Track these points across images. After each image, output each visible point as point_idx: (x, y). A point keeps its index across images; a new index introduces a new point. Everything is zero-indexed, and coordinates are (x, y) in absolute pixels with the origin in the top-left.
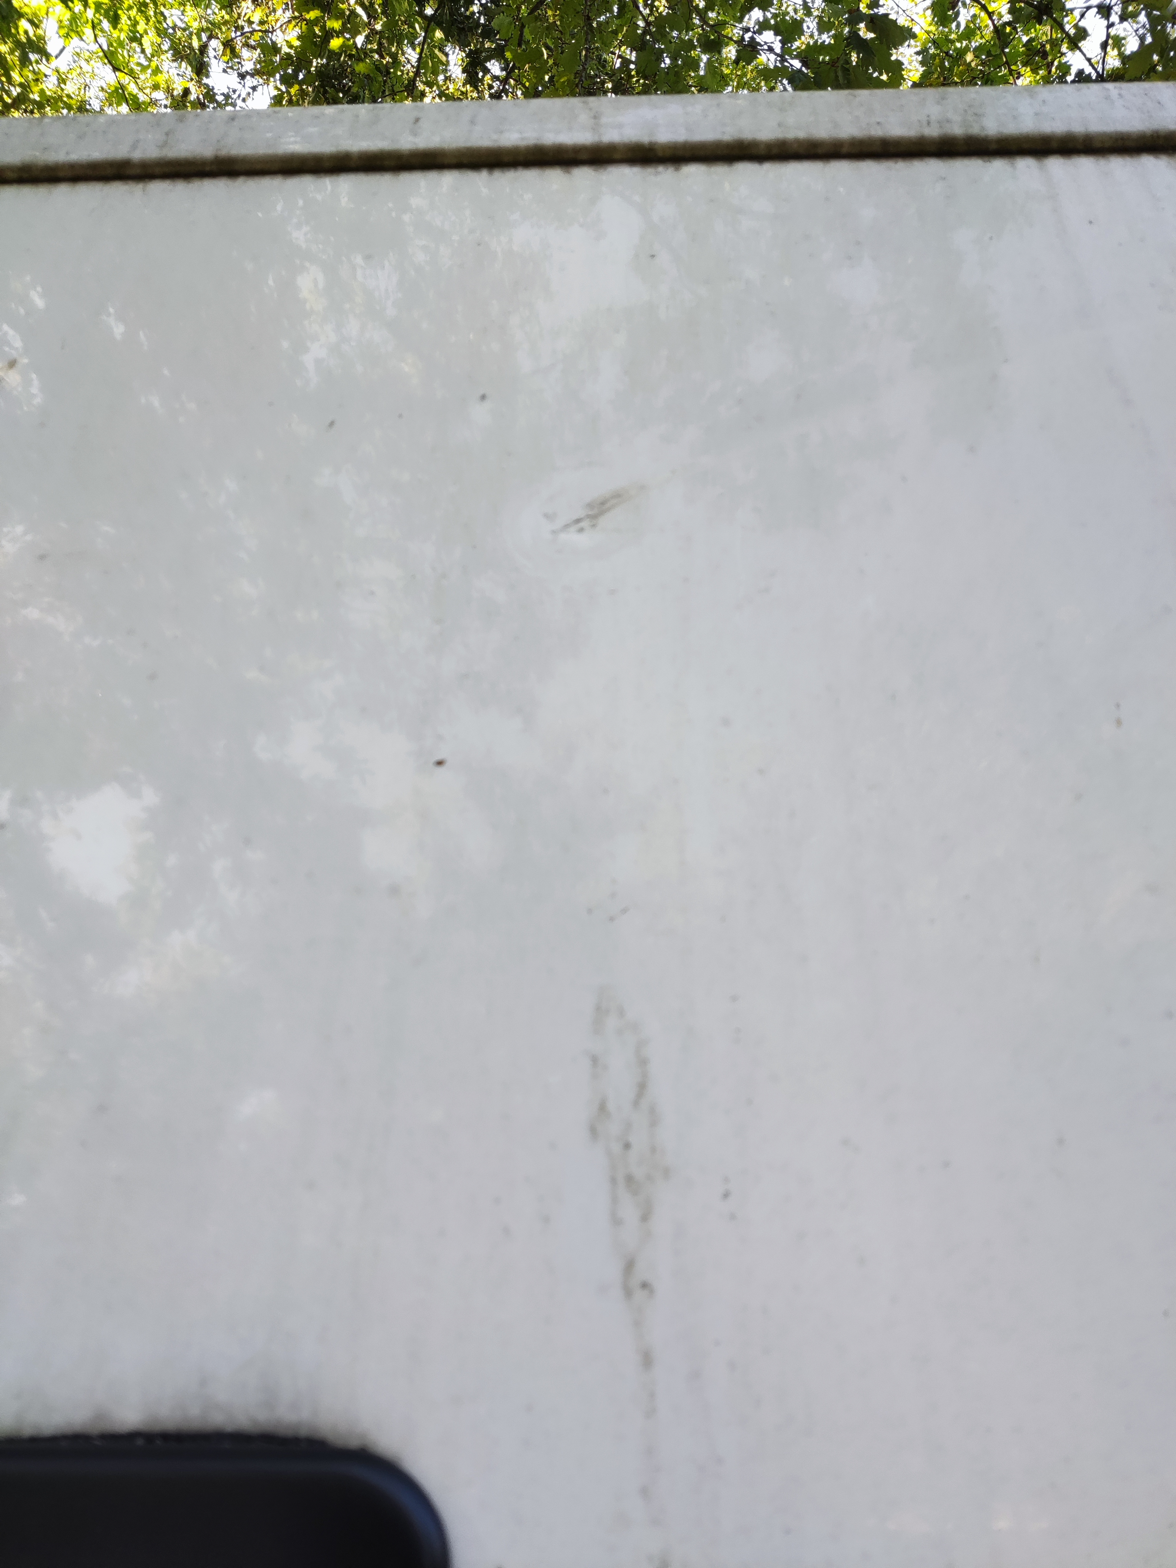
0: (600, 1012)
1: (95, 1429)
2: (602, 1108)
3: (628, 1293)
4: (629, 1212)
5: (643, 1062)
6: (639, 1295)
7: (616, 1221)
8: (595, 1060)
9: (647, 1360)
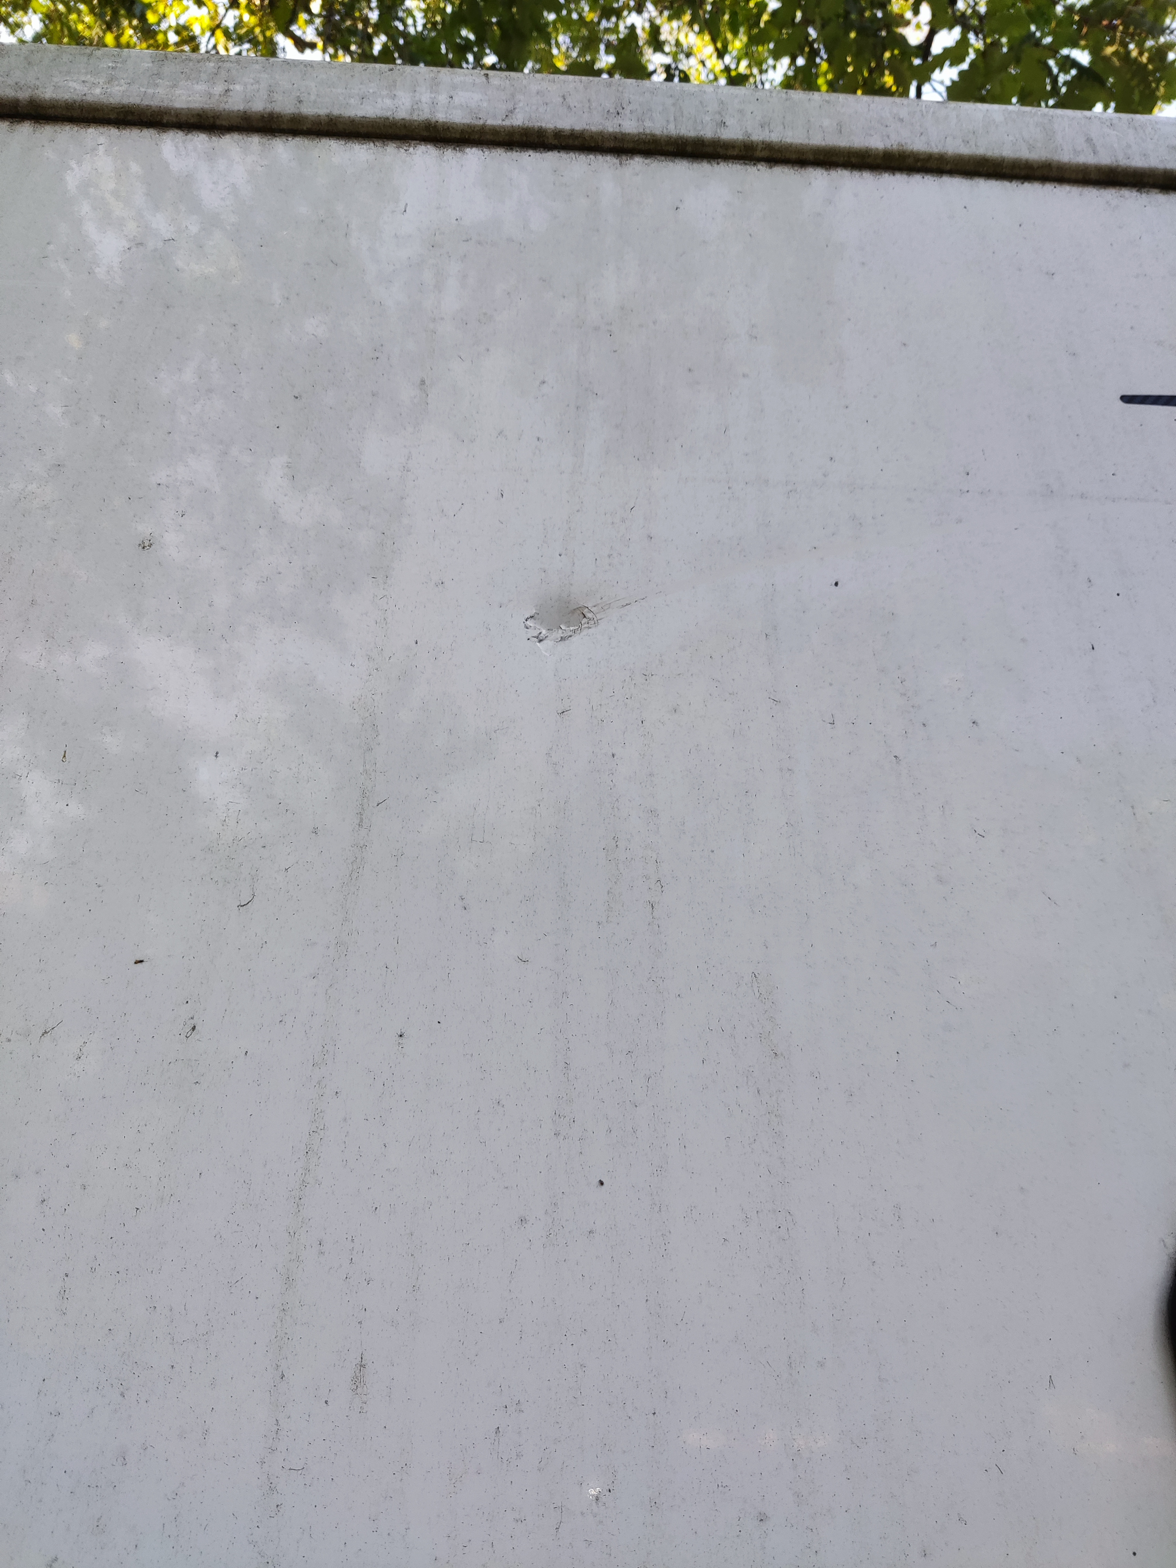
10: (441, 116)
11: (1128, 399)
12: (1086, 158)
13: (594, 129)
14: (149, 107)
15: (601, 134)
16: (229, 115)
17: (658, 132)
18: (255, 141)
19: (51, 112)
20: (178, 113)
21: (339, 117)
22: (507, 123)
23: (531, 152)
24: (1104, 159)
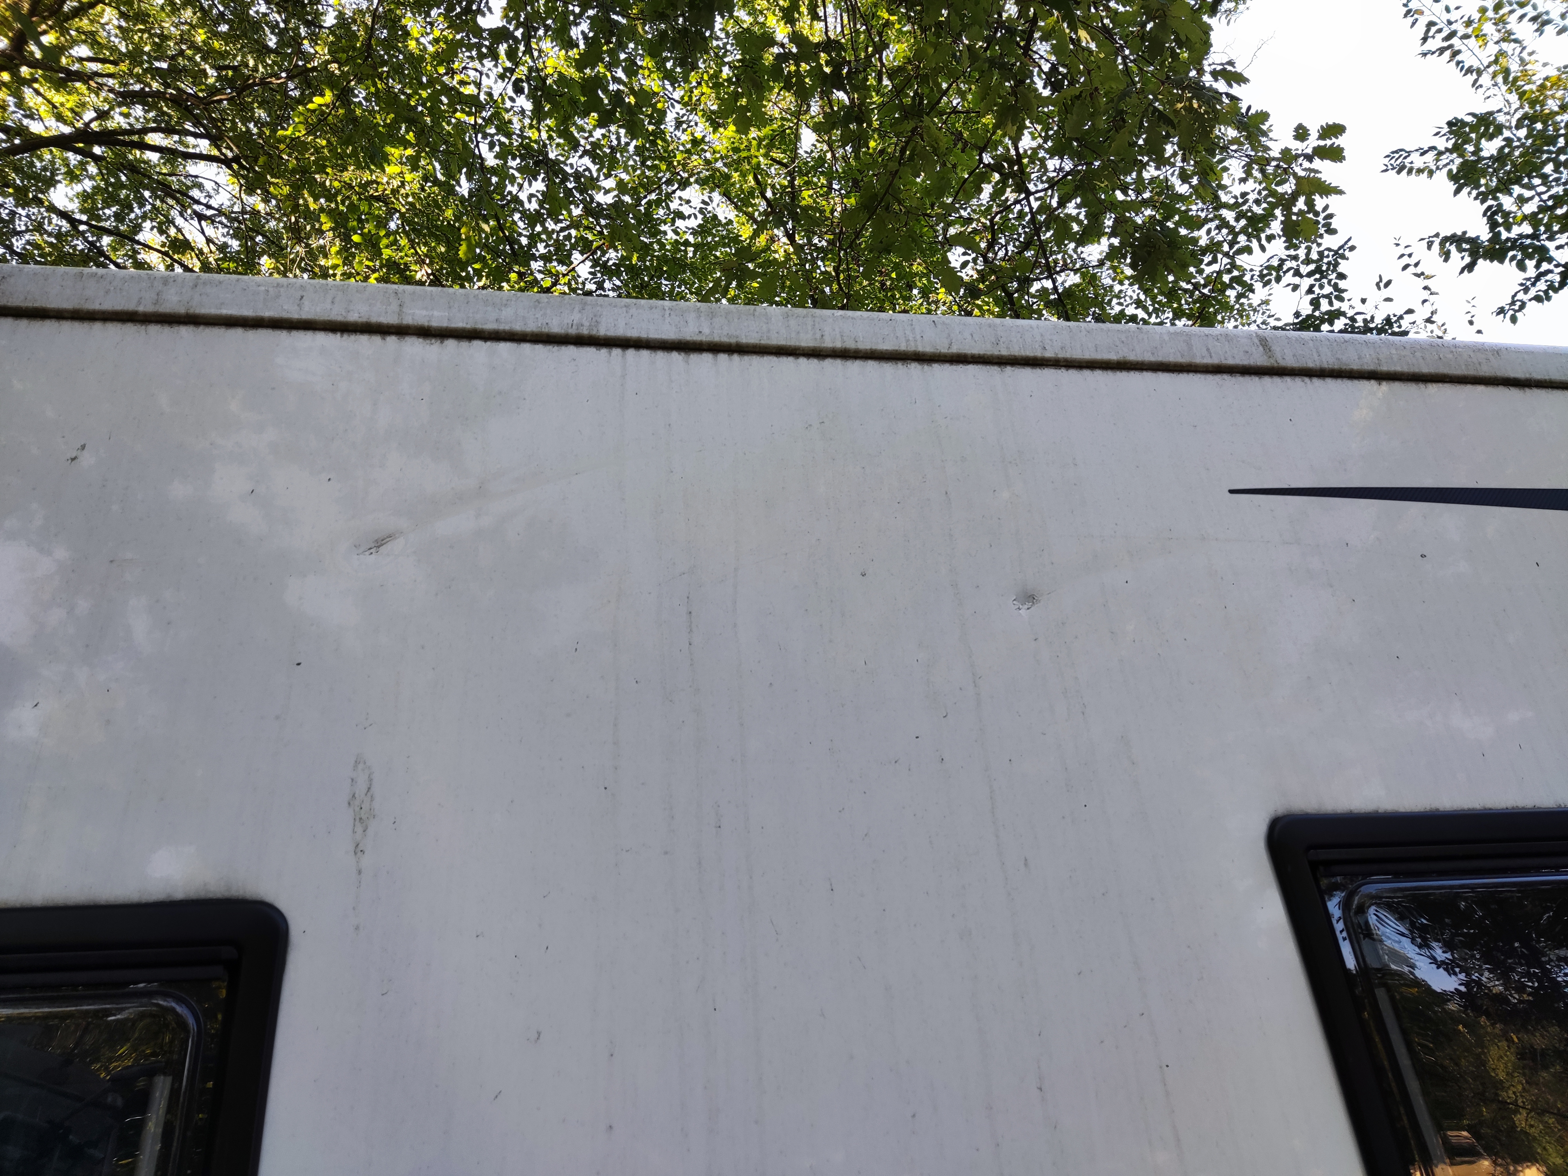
0: (357, 763)
1: (168, 900)
2: (354, 796)
3: (355, 853)
4: (359, 829)
5: (371, 780)
6: (359, 854)
7: (354, 832)
8: (352, 780)
9: (360, 872)
10: (920, 349)
11: (1232, 492)
12: (1207, 361)
13: (989, 353)
14: (790, 346)
15: (992, 356)
16: (826, 349)
17: (1016, 354)
18: (838, 362)
19: (746, 349)
20: (803, 349)
21: (876, 350)
22: (950, 351)
23: (961, 365)
24: (1215, 360)
